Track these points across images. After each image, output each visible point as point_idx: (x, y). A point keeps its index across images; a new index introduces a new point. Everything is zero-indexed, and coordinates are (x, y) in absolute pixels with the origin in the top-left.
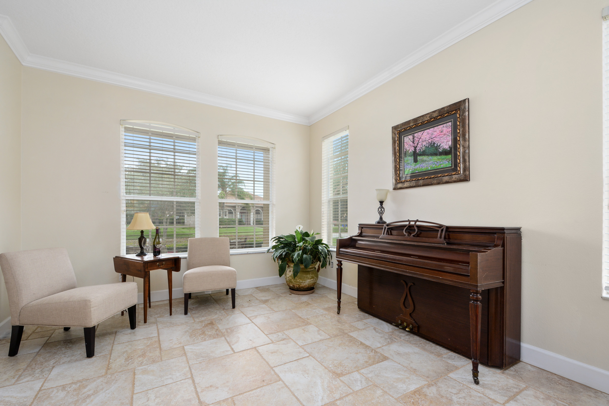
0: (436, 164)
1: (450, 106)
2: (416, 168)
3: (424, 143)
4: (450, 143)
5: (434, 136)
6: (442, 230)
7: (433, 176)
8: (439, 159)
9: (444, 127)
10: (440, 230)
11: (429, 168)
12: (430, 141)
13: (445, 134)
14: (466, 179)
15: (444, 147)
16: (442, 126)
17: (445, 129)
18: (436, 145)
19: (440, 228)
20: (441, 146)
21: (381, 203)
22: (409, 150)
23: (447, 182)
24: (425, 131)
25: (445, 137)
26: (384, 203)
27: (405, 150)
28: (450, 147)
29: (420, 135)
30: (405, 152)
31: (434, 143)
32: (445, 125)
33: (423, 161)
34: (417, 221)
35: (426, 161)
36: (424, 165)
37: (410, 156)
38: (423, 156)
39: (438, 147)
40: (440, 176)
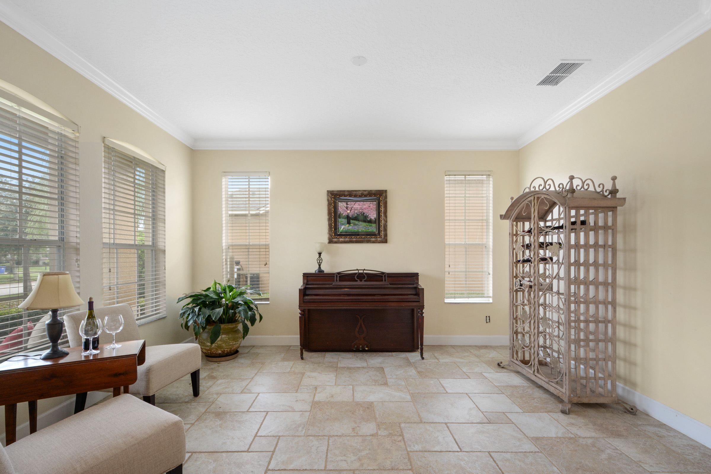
0: (365, 229)
1: (376, 191)
2: (349, 228)
3: (356, 211)
4: (375, 216)
5: (363, 208)
6: (385, 276)
7: (364, 237)
8: (367, 225)
9: (371, 203)
10: (383, 275)
11: (360, 230)
12: (361, 211)
13: (371, 209)
14: (385, 241)
15: (371, 218)
16: (369, 203)
17: (371, 205)
18: (365, 215)
19: (383, 274)
20: (369, 216)
21: (320, 254)
22: (343, 213)
23: (374, 242)
24: (357, 202)
25: (371, 211)
26: (322, 255)
27: (339, 213)
28: (375, 219)
29: (352, 204)
30: (340, 214)
31: (364, 213)
32: (371, 202)
33: (355, 224)
34: (364, 270)
35: (357, 225)
36: (356, 227)
37: (343, 218)
38: (355, 221)
39: (366, 217)
40: (369, 238)
